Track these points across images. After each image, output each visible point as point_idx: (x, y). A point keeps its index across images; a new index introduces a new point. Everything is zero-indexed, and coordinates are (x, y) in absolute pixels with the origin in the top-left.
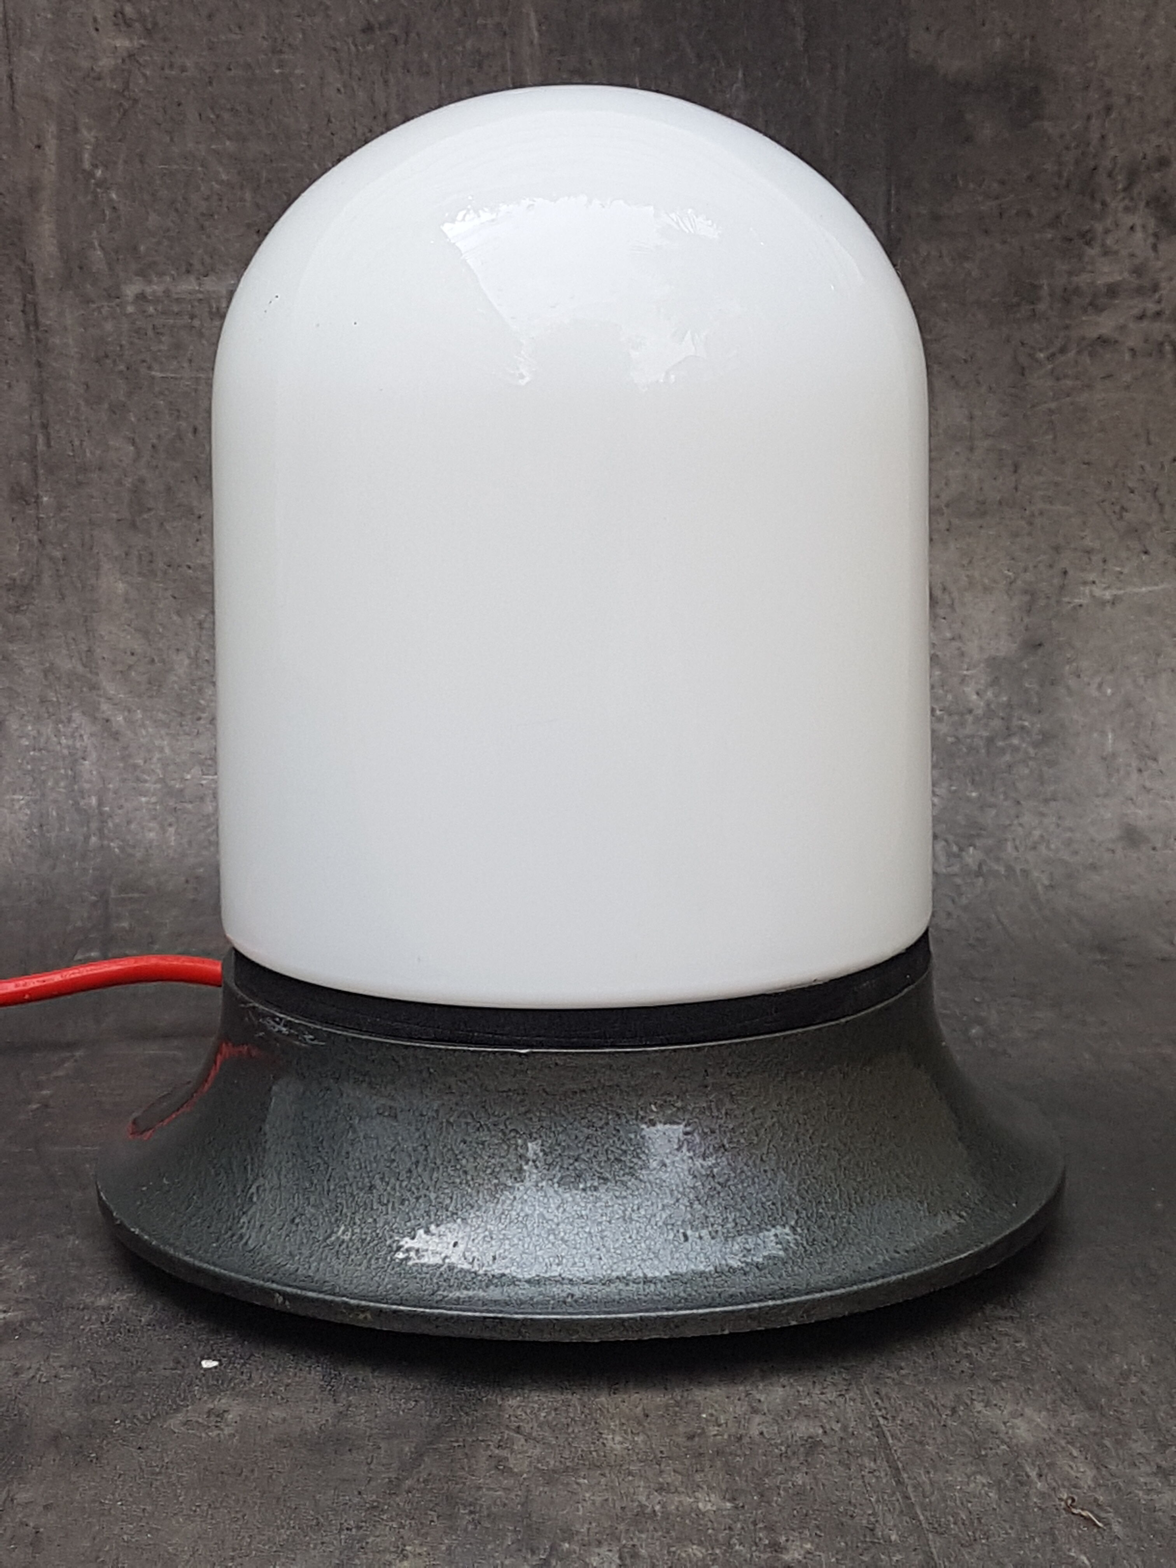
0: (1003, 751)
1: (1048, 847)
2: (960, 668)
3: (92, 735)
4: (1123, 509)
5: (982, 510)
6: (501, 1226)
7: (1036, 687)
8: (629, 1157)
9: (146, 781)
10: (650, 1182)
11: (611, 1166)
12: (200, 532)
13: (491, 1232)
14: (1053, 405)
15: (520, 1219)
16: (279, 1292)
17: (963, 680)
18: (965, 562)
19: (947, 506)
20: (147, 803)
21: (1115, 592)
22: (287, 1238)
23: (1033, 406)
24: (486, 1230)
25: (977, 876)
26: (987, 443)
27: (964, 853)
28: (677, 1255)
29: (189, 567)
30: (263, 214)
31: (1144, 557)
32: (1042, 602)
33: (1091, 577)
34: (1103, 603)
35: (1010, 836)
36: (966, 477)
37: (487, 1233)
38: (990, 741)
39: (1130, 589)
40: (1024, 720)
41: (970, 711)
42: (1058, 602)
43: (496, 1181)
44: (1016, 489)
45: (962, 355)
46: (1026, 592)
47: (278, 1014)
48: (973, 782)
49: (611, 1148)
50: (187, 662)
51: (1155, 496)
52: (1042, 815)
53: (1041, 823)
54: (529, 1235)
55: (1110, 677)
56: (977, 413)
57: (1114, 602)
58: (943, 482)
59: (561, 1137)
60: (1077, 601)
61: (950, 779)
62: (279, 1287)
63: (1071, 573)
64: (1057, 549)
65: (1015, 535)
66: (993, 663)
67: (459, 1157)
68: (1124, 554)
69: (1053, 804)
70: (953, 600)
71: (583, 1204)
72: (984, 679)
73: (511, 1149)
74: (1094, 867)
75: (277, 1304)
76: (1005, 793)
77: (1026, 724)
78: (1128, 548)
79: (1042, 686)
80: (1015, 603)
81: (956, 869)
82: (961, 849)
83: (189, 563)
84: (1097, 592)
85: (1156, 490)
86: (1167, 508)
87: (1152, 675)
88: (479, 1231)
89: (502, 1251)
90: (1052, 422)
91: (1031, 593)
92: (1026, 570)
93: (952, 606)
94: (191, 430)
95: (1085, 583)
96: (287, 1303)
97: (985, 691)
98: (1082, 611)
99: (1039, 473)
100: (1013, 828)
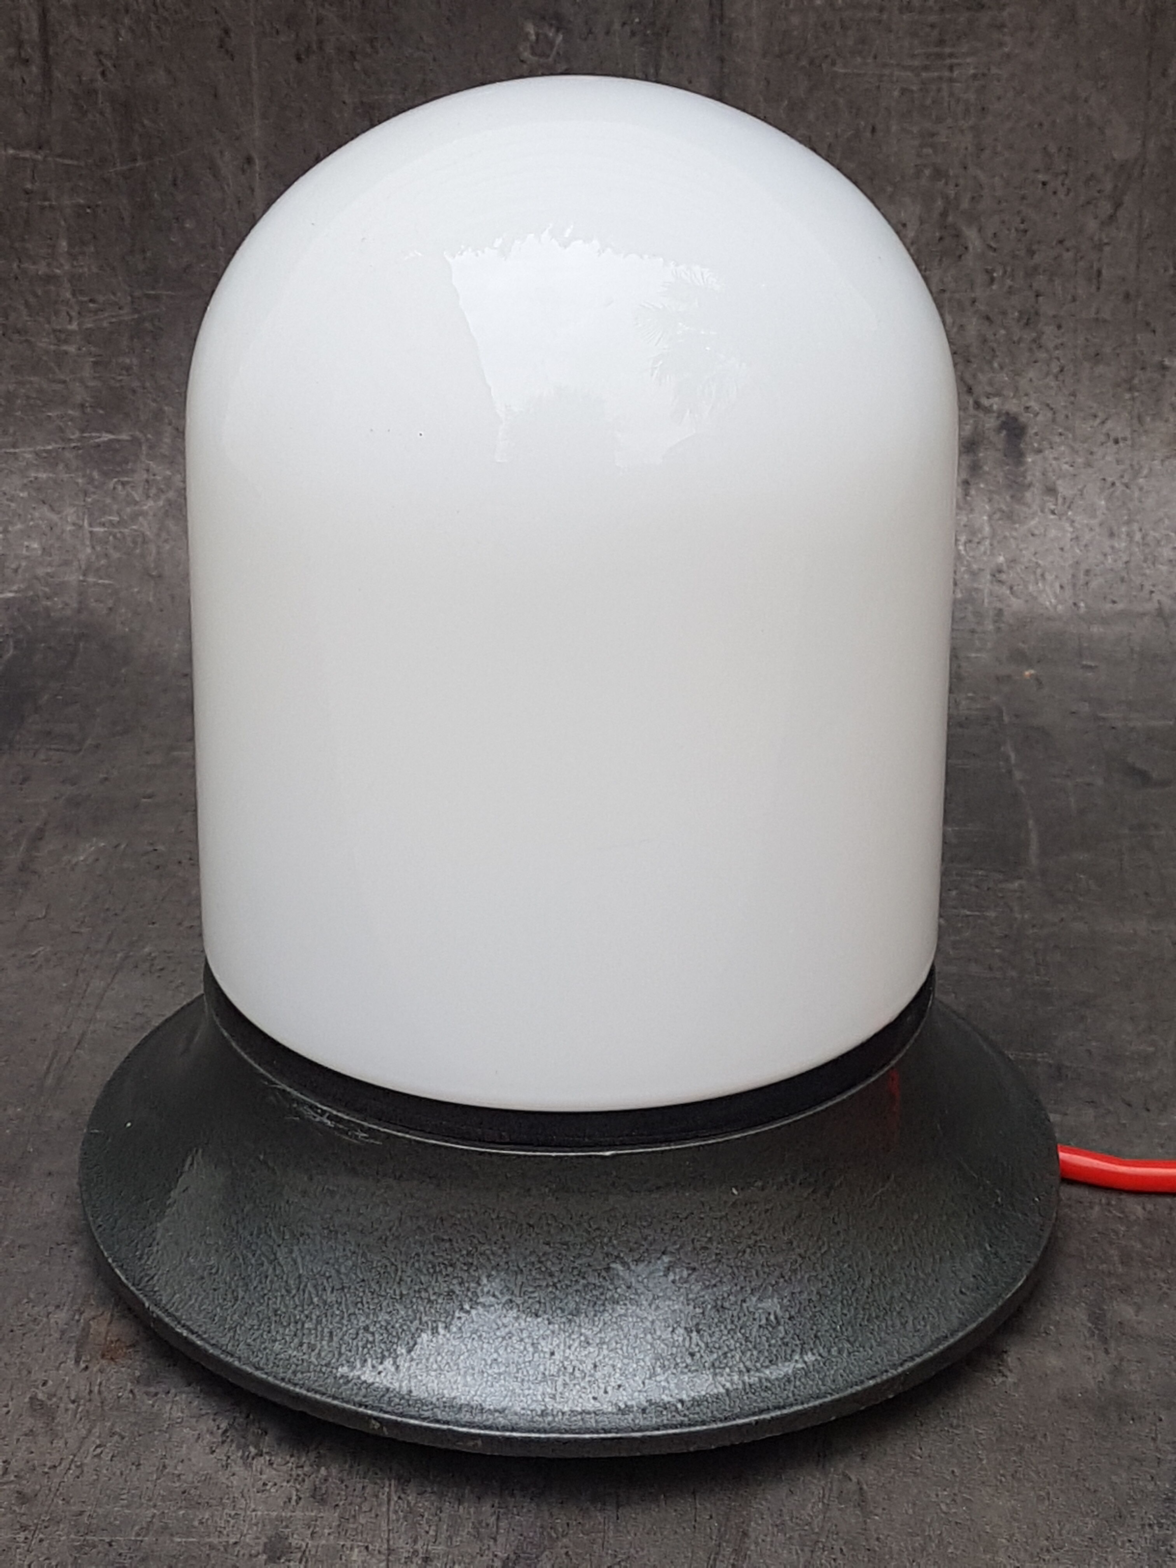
6: (596, 1329)
8: (715, 1244)
10: (737, 1267)
11: (698, 1254)
13: (586, 1338)
15: (614, 1320)
16: (376, 1418)
22: (366, 1350)
24: (581, 1335)
28: (773, 1342)
37: (582, 1338)
43: (585, 1282)
47: (319, 1106)
49: (697, 1237)
54: (625, 1337)
59: (646, 1231)
62: (375, 1414)
67: (543, 1259)
71: (674, 1298)
73: (597, 1249)
75: (374, 1429)
88: (573, 1336)
89: (601, 1357)
96: (385, 1429)
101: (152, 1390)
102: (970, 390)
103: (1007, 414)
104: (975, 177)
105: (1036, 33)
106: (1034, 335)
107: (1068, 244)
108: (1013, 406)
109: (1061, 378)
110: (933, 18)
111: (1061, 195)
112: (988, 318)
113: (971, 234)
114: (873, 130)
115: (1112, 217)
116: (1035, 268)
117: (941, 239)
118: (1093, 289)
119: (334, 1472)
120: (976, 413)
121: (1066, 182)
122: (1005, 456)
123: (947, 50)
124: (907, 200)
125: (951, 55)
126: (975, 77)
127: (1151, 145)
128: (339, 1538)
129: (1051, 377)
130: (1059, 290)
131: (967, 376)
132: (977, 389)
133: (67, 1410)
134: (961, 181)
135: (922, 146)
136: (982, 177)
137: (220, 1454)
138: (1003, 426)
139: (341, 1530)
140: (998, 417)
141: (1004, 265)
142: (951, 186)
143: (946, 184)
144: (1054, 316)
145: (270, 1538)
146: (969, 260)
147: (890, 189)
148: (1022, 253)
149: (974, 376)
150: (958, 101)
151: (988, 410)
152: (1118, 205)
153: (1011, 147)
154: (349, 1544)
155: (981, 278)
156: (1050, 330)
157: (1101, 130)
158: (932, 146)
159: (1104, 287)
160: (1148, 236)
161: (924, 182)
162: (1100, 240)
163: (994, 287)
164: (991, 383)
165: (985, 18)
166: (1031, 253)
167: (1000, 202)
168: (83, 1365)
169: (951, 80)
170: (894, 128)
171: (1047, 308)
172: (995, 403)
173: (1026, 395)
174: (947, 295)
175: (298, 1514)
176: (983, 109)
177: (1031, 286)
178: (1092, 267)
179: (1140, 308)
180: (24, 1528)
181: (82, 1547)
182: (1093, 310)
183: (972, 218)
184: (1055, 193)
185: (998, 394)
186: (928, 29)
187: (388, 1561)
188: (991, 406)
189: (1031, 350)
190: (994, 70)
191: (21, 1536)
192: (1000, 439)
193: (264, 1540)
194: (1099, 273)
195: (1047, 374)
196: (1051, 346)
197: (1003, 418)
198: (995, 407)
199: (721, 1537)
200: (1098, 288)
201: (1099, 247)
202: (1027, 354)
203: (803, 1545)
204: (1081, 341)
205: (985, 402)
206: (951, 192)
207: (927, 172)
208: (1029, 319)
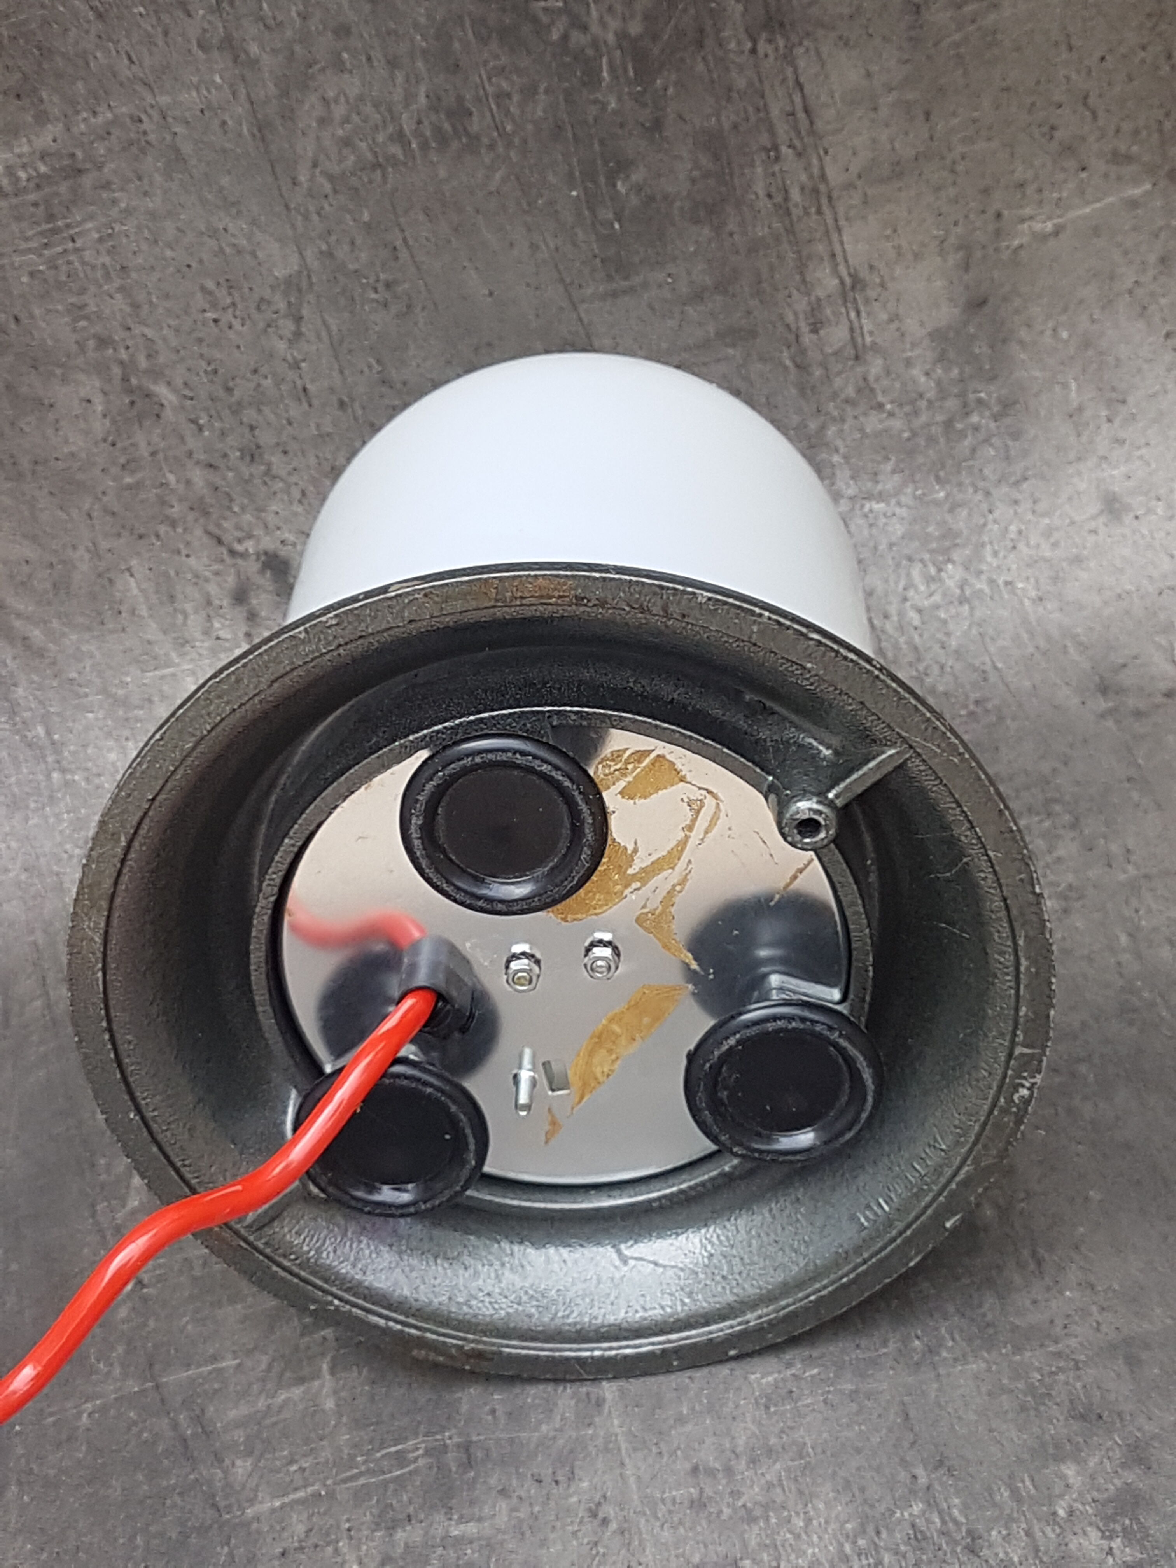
0: (962, 434)
1: (1028, 545)
2: (904, 351)
3: (15, 658)
4: (1053, 128)
5: (898, 171)
7: (985, 349)
9: (86, 695)
12: (57, 421)
14: (957, 37)
17: (909, 363)
18: (889, 232)
19: (860, 177)
20: (97, 719)
21: (1055, 221)
23: (936, 45)
25: (961, 603)
26: (891, 98)
27: (943, 574)
29: (57, 459)
30: (18, 76)
31: (1084, 175)
32: (979, 254)
33: (1028, 211)
34: (1044, 238)
35: (986, 539)
36: (874, 141)
38: (949, 424)
39: (1072, 214)
40: (980, 392)
41: (921, 396)
42: (997, 250)
44: (931, 138)
45: (846, 11)
46: (959, 248)
48: (938, 479)
50: (87, 556)
51: (1085, 104)
52: (1016, 502)
53: (1016, 513)
55: (1064, 318)
56: (875, 68)
57: (1057, 232)
58: (850, 152)
60: (1016, 242)
61: (914, 482)
63: (1006, 213)
64: (986, 191)
65: (938, 189)
66: (938, 336)
68: (1061, 176)
69: (1025, 486)
70: (882, 277)
72: (930, 355)
74: (1077, 560)
76: (973, 485)
77: (983, 395)
78: (1063, 169)
79: (992, 347)
80: (951, 262)
81: (937, 598)
82: (940, 570)
83: (55, 456)
84: (1038, 226)
85: (1086, 97)
86: (1101, 113)
87: (1108, 304)
90: (959, 56)
91: (965, 247)
92: (956, 224)
93: (883, 285)
94: (12, 320)
95: (1023, 220)
97: (934, 370)
98: (1022, 253)
99: (954, 114)
100: (989, 527)
102: (220, 542)
103: (266, 553)
104: (144, 335)
105: (146, 181)
106: (263, 468)
107: (264, 370)
108: (268, 543)
109: (305, 502)
110: (32, 197)
111: (237, 324)
112: (211, 466)
113: (162, 390)
114: (17, 319)
115: (298, 334)
116: (239, 403)
117: (132, 403)
118: (305, 405)
120: (234, 561)
121: (238, 313)
122: (278, 595)
123: (60, 223)
124: (82, 377)
125: (68, 226)
126: (101, 240)
127: (309, 253)
129: (296, 503)
130: (272, 417)
131: (212, 528)
132: (227, 538)
134: (130, 343)
135: (75, 320)
136: (150, 333)
138: (266, 566)
140: (258, 559)
141: (206, 409)
142: (123, 351)
143: (115, 350)
144: (278, 444)
146: (168, 414)
147: (58, 371)
148: (221, 393)
149: (219, 526)
150: (94, 267)
151: (244, 555)
152: (299, 319)
153: (167, 296)
155: (188, 430)
156: (276, 459)
157: (254, 254)
158: (87, 318)
159: (316, 402)
160: (341, 342)
161: (91, 354)
162: (294, 358)
163: (207, 433)
164: (238, 527)
165: (87, 181)
166: (229, 390)
167: (178, 351)
169: (77, 250)
170: (37, 312)
171: (266, 438)
172: (250, 546)
173: (279, 528)
174: (161, 456)
176: (123, 268)
177: (241, 423)
178: (295, 387)
179: (359, 412)
182: (313, 426)
183: (156, 374)
184: (230, 327)
185: (250, 536)
186: (32, 209)
188: (247, 550)
189: (265, 483)
190: (117, 227)
192: (266, 581)
194: (305, 390)
195: (291, 503)
196: (283, 473)
197: (263, 558)
198: (251, 551)
200: (310, 406)
201: (296, 366)
202: (264, 489)
204: (312, 461)
205: (239, 548)
206: (124, 355)
207: (91, 343)
208: (252, 454)
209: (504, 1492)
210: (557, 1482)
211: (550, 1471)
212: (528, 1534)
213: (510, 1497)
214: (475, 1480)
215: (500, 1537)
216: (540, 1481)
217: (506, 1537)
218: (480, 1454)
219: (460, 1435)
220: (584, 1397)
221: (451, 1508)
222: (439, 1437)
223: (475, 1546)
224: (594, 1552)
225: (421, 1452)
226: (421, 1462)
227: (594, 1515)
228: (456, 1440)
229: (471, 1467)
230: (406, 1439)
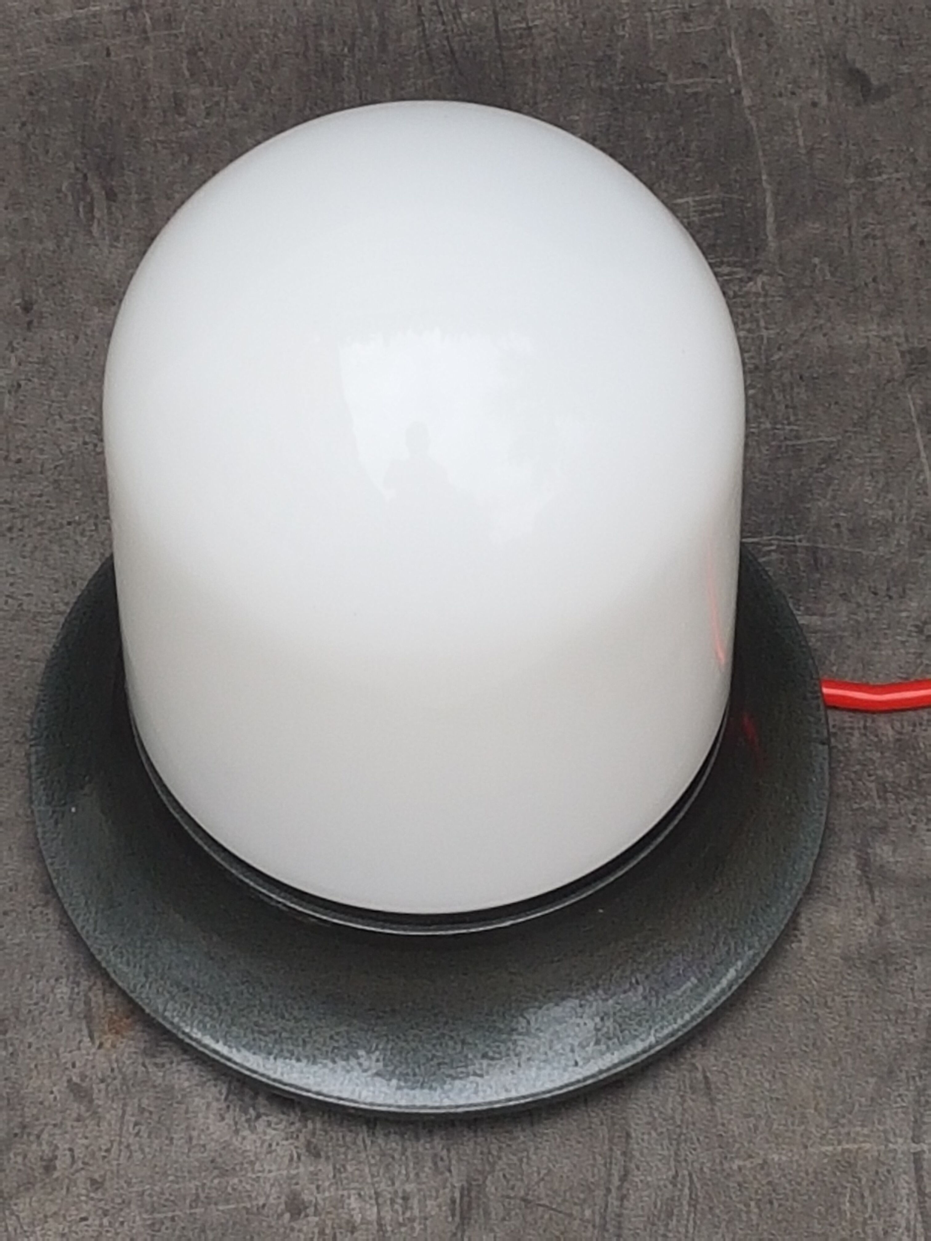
101: (159, 1060)
119: (318, 1125)
128: (337, 1189)
133: (100, 1091)
137: (229, 1119)
139: (337, 1181)
145: (288, 1197)
154: (345, 1193)
168: (97, 1043)
175: (302, 1169)
180: (105, 1213)
181: (153, 1224)
187: (378, 1204)
191: (105, 1221)
193: (283, 1198)
199: (611, 1140)
203: (670, 1139)
209: (845, 597)
210: (891, 597)
211: (884, 587)
212: (863, 635)
213: (850, 601)
214: (819, 581)
215: (839, 633)
216: (875, 594)
217: (846, 634)
218: (825, 561)
219: (808, 540)
220: (918, 530)
221: (799, 600)
222: (790, 538)
223: (819, 635)
224: (919, 661)
225: (773, 548)
226: (774, 556)
227: (921, 631)
228: (805, 543)
229: (817, 570)
230: (761, 534)
